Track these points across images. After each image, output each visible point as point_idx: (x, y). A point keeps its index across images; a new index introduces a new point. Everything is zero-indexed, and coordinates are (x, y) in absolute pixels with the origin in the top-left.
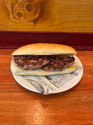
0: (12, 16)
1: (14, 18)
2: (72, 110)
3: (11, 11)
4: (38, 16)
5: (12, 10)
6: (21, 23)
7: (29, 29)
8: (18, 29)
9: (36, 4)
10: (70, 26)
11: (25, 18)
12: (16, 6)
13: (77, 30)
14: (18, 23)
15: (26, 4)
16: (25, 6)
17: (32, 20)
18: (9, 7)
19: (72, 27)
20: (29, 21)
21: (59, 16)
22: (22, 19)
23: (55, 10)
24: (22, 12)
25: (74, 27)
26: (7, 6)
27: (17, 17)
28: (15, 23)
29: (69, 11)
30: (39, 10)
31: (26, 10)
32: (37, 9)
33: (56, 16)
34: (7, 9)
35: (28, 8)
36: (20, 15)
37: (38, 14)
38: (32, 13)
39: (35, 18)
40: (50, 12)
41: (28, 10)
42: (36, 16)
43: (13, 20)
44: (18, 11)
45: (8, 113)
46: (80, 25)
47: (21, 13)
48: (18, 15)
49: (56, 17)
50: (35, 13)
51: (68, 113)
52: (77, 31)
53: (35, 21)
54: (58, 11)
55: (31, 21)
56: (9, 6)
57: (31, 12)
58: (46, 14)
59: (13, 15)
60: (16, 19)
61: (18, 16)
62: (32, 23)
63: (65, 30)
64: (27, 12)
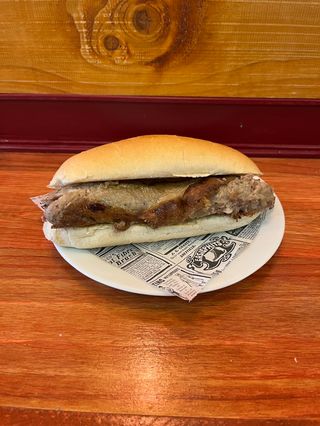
0: (87, 47)
1: (93, 52)
2: (288, 331)
3: (84, 30)
4: (171, 46)
5: (90, 26)
6: (117, 69)
7: (138, 87)
8: (105, 87)
9: (167, 7)
10: (275, 79)
11: (128, 52)
12: (103, 13)
13: (295, 89)
14: (103, 70)
15: (135, 8)
16: (130, 14)
17: (150, 59)
18: (79, 19)
19: (278, 81)
20: (140, 63)
21: (238, 45)
22: (118, 56)
23: (224, 26)
24: (119, 33)
25: (285, 81)
26: (75, 15)
27: (103, 50)
28: (96, 68)
29: (271, 29)
30: (173, 26)
31: (132, 28)
32: (167, 24)
33: (227, 45)
34: (73, 24)
35: (141, 21)
36: (112, 44)
37: (169, 41)
38: (150, 37)
39: (160, 54)
40: (211, 34)
41: (140, 27)
42: (165, 48)
43: (91, 60)
44: (108, 32)
45: (90, 335)
46: (304, 73)
47: (118, 36)
48: (106, 44)
49: (228, 49)
50: (163, 36)
51: (276, 342)
52: (294, 94)
53: (161, 62)
54: (235, 28)
55: (147, 64)
56: (79, 15)
57: (148, 33)
58: (195, 41)
59: (89, 43)
60: (100, 57)
61: (107, 48)
62: (150, 69)
63: (257, 90)
64: (134, 34)
